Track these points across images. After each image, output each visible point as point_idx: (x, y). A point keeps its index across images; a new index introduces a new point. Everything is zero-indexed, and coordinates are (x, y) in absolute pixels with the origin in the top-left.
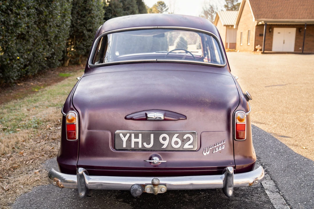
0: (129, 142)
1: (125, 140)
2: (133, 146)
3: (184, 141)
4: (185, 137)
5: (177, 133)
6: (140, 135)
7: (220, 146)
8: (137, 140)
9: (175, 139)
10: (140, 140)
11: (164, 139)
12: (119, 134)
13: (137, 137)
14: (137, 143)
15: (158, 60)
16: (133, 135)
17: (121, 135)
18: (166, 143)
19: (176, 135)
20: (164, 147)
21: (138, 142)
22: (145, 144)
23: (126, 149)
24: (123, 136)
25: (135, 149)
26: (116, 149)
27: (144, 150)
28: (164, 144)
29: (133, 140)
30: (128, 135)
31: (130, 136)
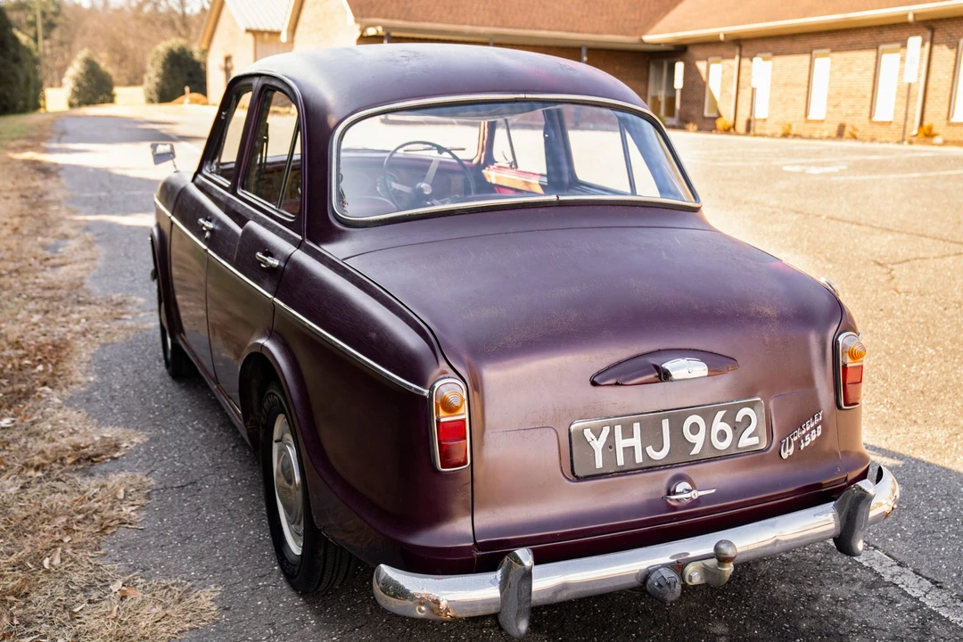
0: (611, 450)
1: (598, 445)
2: (621, 461)
3: (738, 429)
4: (739, 418)
5: (721, 409)
6: (637, 427)
7: (811, 429)
8: (628, 442)
9: (718, 425)
10: (636, 441)
11: (695, 428)
12: (581, 432)
13: (628, 433)
14: (630, 451)
15: (561, 198)
16: (618, 429)
17: (588, 434)
18: (698, 440)
19: (720, 414)
20: (696, 451)
21: (633, 447)
22: (650, 450)
23: (604, 471)
24: (593, 437)
25: (626, 468)
26: (577, 477)
27: (650, 467)
28: (694, 445)
29: (621, 443)
30: (606, 431)
31: (612, 434)
